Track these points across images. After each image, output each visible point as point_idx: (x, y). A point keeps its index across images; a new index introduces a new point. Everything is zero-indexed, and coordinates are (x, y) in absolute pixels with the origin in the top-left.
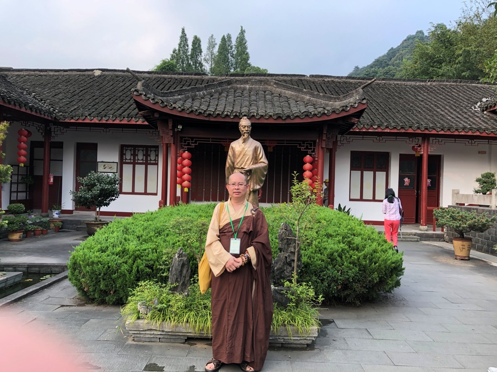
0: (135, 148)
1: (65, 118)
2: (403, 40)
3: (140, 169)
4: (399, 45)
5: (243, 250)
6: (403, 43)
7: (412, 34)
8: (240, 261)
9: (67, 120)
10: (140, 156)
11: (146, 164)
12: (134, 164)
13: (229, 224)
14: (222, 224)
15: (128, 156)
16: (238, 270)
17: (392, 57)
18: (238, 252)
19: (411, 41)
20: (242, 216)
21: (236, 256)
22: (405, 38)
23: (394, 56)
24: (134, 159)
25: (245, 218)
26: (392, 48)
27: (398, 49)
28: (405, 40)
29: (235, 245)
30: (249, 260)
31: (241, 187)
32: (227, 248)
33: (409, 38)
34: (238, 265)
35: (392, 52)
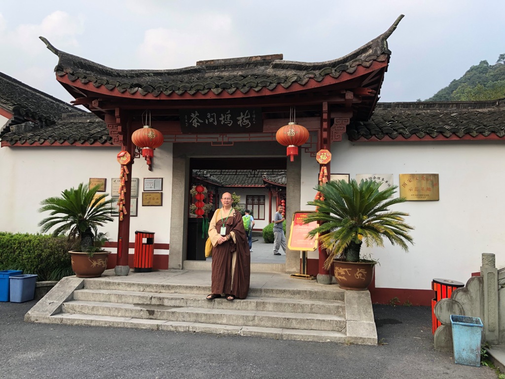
0: (253, 197)
1: (226, 185)
2: (466, 71)
3: (256, 207)
4: (462, 76)
5: (228, 233)
6: (466, 75)
7: (475, 65)
8: (225, 239)
9: (227, 186)
10: (256, 201)
11: (259, 204)
12: (253, 204)
13: (221, 220)
14: (218, 220)
15: (250, 201)
16: (224, 243)
17: (454, 89)
18: (224, 234)
19: (474, 72)
20: (227, 217)
21: (223, 236)
22: (469, 69)
23: (456, 88)
24: (253, 202)
25: (229, 218)
26: (455, 80)
27: (461, 81)
28: (468, 71)
29: (223, 230)
30: (231, 239)
31: (229, 200)
32: (219, 232)
33: (472, 69)
34: (224, 241)
35: (454, 85)
